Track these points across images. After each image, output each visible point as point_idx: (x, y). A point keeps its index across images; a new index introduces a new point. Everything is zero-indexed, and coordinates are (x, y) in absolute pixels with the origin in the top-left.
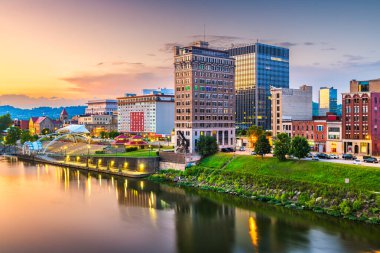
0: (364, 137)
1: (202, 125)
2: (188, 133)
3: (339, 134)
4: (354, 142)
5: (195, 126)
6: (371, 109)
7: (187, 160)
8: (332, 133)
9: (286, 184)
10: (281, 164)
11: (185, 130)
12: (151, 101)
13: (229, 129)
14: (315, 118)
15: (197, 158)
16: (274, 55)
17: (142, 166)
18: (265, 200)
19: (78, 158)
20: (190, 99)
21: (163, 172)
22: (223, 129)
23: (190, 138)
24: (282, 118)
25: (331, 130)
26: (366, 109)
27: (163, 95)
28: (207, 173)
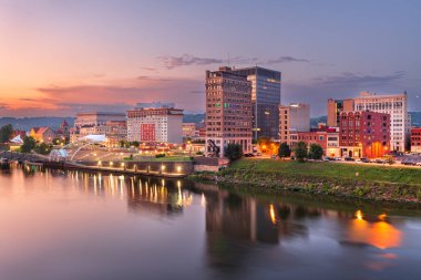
0: (356, 145)
1: (229, 135)
2: (218, 142)
3: (337, 142)
4: (349, 148)
5: (225, 136)
6: (362, 123)
7: (220, 163)
8: (331, 142)
9: (310, 179)
10: (302, 164)
11: (215, 139)
12: (161, 114)
13: (247, 139)
14: (312, 130)
15: (226, 162)
16: (270, 77)
17: (179, 168)
18: (296, 190)
19: (111, 163)
20: (220, 114)
21: (198, 173)
22: (243, 139)
23: (221, 145)
24: (289, 129)
25: (330, 139)
26: (358, 124)
27: (172, 109)
28: (240, 173)
